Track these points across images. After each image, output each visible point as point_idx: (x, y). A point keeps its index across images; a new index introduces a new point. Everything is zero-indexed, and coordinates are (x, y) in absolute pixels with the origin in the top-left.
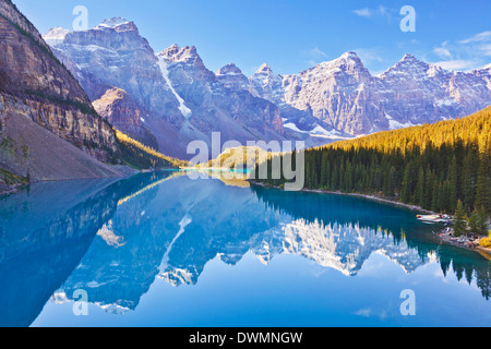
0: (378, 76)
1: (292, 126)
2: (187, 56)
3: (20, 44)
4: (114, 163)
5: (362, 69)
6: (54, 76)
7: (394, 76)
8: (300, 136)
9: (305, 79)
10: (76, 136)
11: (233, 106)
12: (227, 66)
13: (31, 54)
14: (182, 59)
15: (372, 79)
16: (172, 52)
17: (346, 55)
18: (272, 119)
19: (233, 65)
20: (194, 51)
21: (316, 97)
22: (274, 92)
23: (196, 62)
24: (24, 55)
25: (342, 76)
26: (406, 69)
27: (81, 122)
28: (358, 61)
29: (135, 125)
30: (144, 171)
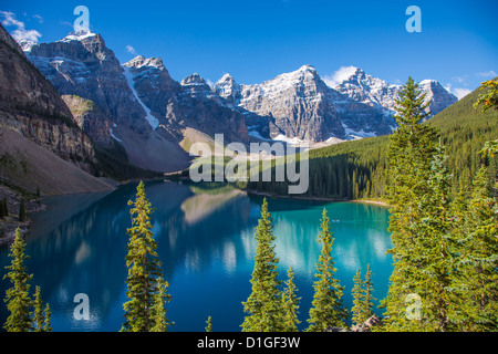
1: (255, 135)
3: (10, 61)
4: (97, 175)
5: (320, 82)
6: (42, 91)
9: (267, 89)
10: (62, 150)
11: (199, 116)
13: (21, 71)
15: (328, 90)
16: (138, 62)
17: (304, 68)
19: (197, 76)
20: (160, 62)
21: (278, 106)
23: (162, 73)
24: (15, 72)
25: (301, 87)
27: (67, 136)
28: (315, 74)
29: (105, 136)
30: (124, 183)
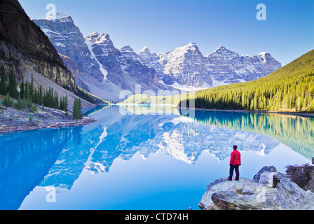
0: (207, 56)
1: (161, 82)
2: (103, 39)
5: (199, 52)
6: (45, 45)
7: (215, 57)
8: (167, 88)
9: (169, 56)
12: (126, 47)
13: (33, 31)
14: (101, 41)
15: (204, 58)
16: (94, 36)
17: (190, 44)
18: (153, 78)
19: (129, 47)
20: (107, 36)
21: (174, 67)
22: (151, 63)
23: (109, 43)
24: (29, 31)
25: (188, 55)
26: (221, 53)
27: (61, 74)
28: (197, 48)
